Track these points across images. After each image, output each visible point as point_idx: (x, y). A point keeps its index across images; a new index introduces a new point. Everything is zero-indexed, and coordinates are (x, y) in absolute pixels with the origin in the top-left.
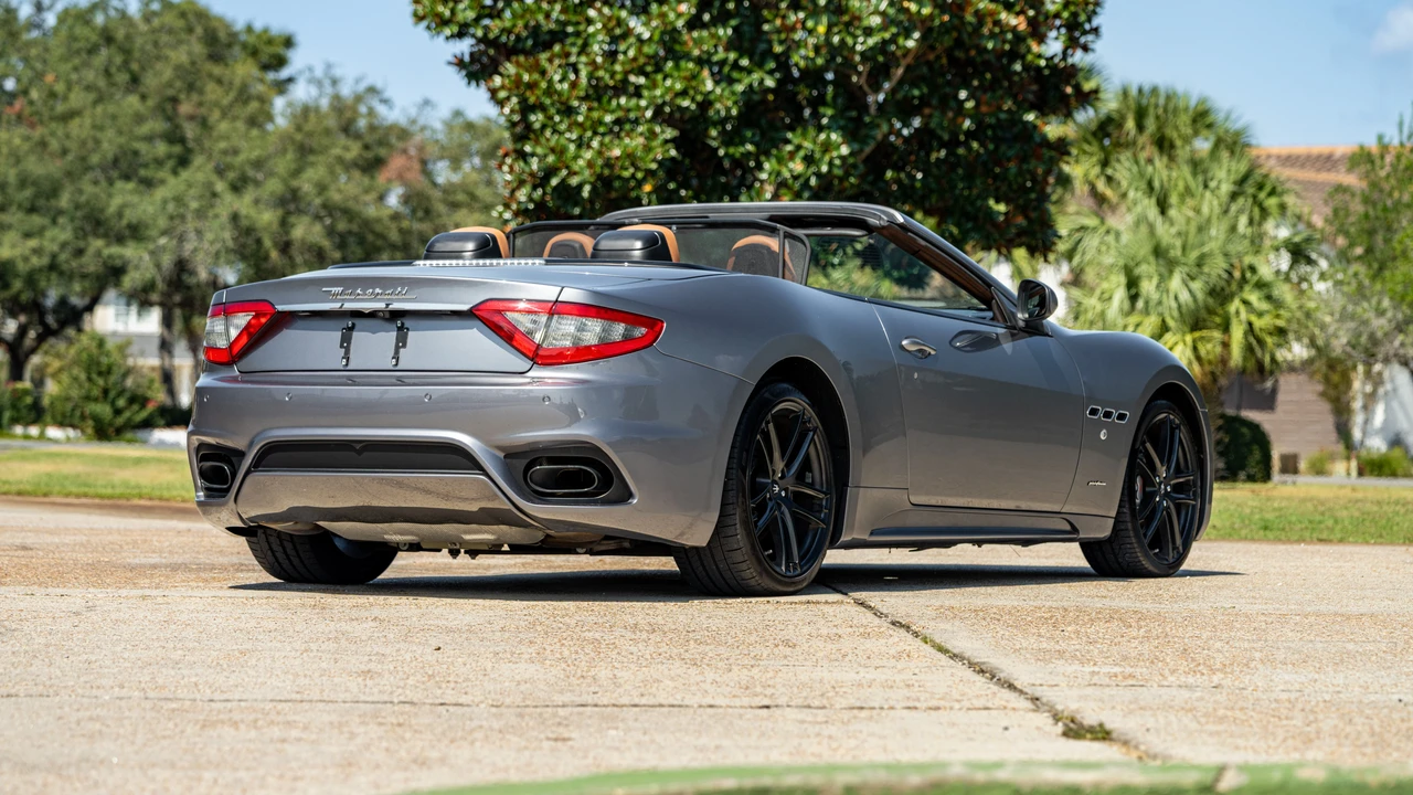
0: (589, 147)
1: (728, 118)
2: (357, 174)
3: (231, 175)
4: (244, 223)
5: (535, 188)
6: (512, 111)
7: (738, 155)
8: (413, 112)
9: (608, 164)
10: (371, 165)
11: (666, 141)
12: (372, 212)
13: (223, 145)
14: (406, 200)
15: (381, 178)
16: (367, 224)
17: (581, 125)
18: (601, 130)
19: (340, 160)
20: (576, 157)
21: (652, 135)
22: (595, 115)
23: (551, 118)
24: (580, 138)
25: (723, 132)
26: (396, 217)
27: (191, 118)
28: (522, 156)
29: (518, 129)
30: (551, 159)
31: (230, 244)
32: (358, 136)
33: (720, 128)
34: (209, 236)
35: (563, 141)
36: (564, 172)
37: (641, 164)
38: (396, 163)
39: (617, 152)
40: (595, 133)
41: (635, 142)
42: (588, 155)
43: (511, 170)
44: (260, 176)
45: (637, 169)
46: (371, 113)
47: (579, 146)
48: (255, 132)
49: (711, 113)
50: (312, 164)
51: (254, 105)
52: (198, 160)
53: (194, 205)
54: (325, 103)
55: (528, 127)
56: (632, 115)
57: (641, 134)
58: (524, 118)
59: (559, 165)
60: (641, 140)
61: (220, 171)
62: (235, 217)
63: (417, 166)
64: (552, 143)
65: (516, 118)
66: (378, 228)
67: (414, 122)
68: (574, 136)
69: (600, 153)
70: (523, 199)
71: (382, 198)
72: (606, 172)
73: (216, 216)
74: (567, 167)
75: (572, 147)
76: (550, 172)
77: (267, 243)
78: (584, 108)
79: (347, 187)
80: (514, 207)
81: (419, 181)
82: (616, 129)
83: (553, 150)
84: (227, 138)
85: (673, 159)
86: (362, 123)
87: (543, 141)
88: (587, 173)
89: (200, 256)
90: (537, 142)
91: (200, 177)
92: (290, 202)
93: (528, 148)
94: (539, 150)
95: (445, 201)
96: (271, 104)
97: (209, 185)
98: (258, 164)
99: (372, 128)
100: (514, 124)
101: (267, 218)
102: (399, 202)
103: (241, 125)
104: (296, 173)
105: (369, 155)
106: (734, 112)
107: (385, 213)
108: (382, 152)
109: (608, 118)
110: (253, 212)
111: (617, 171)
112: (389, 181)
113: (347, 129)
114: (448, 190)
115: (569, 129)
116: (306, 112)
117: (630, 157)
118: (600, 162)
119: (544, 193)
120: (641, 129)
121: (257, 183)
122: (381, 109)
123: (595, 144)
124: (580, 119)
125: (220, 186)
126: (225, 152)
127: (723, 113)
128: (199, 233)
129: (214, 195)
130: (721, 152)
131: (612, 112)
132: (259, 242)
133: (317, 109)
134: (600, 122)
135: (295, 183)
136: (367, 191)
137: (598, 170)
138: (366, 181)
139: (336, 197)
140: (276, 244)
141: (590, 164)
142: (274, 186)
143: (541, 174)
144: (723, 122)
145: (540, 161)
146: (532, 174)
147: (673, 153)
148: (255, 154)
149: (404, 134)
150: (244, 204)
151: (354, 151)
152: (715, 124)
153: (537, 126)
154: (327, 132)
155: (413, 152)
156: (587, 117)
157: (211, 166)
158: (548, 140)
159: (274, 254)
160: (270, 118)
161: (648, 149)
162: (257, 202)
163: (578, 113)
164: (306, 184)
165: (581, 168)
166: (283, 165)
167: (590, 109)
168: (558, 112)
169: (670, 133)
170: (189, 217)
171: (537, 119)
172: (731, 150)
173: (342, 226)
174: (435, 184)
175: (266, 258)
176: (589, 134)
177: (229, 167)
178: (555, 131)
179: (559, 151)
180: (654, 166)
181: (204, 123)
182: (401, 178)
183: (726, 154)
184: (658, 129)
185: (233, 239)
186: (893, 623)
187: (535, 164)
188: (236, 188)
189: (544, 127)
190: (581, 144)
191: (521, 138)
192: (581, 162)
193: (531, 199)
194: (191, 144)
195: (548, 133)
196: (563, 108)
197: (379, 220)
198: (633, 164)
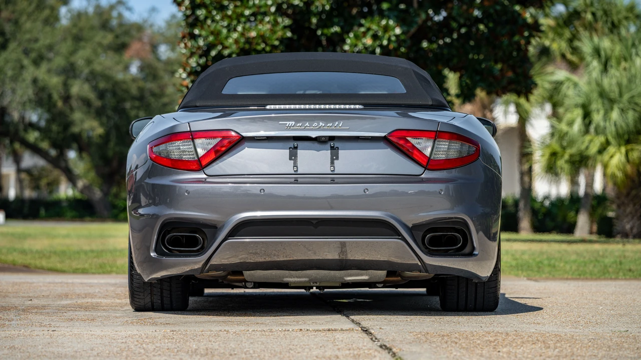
0: (235, 30)
1: (324, 11)
2: (111, 54)
3: (33, 55)
4: (41, 84)
5: (201, 56)
6: (186, 8)
7: (329, 35)
8: (145, 15)
9: (249, 41)
10: (120, 48)
11: (285, 27)
12: (120, 76)
13: (28, 36)
14: (141, 69)
15: (127, 55)
16: (116, 84)
17: (230, 17)
18: (243, 20)
19: (100, 44)
20: (227, 38)
21: (276, 23)
22: (239, 10)
23: (210, 12)
24: (229, 25)
25: (320, 20)
26: (134, 80)
27: (9, 20)
28: (193, 37)
29: (191, 20)
30: (211, 38)
31: (32, 97)
32: (111, 30)
33: (318, 17)
34: (19, 92)
35: (219, 27)
36: (220, 47)
37: (269, 42)
38: (135, 46)
39: (253, 34)
40: (239, 22)
41: (265, 28)
42: (235, 35)
43: (186, 47)
44: (51, 55)
45: (267, 44)
46: (120, 16)
47: (229, 31)
48: (48, 29)
49: (313, 8)
50: (84, 48)
51: (47, 12)
52: (12, 45)
53: (10, 73)
54: (91, 10)
55: (197, 19)
56: (262, 10)
57: (269, 22)
58: (193, 13)
59: (216, 42)
60: (268, 26)
61: (26, 52)
62: (35, 81)
63: (148, 48)
64: (212, 28)
65: (189, 12)
66: (124, 87)
67: (145, 21)
68: (225, 23)
69: (242, 34)
70: (194, 65)
71: (127, 68)
72: (247, 46)
73: (24, 80)
74: (222, 44)
75: (225, 31)
76: (211, 47)
77: (55, 96)
78: (231, 7)
79: (105, 62)
80: (188, 69)
81: (150, 57)
82: (252, 19)
83: (212, 33)
84: (30, 31)
85: (289, 38)
86: (114, 22)
87: (206, 27)
88: (234, 47)
89: (14, 105)
90: (202, 28)
91: (14, 56)
92: (69, 72)
93: (197, 32)
94: (204, 33)
95: (166, 71)
96: (58, 11)
97: (19, 61)
98: (50, 48)
99: (121, 25)
100: (187, 17)
101: (55, 81)
102: (138, 70)
103: (39, 24)
104: (73, 52)
105: (119, 41)
106: (327, 7)
107: (128, 77)
108: (125, 39)
109: (247, 12)
110: (46, 77)
111: (254, 46)
112: (132, 58)
113: (105, 26)
114: (169, 62)
115: (222, 19)
116: (79, 16)
117: (262, 37)
118: (243, 40)
119: (207, 60)
120: (267, 19)
121: (49, 60)
122: (127, 15)
123: (240, 28)
124: (229, 13)
125: (26, 62)
126: (29, 41)
127: (320, 9)
128: (14, 91)
129: (22, 67)
130: (319, 32)
131: (250, 8)
132: (50, 97)
133: (86, 13)
134: (242, 15)
135: (73, 59)
136: (118, 63)
137: (241, 45)
138: (116, 57)
139: (97, 67)
140: (61, 97)
141: (236, 41)
142: (59, 61)
143: (205, 48)
144: (319, 14)
145: (204, 40)
146: (199, 48)
147: (289, 34)
148: (48, 41)
149: (139, 28)
150: (41, 73)
151: (108, 38)
152: (315, 15)
153: (202, 18)
154: (92, 28)
155: (146, 39)
156: (234, 12)
157: (20, 50)
158: (209, 26)
159: (60, 104)
160: (57, 19)
161: (273, 31)
162: (49, 71)
163: (228, 9)
164: (79, 59)
165: (231, 44)
166: (65, 48)
167: (236, 6)
168: (215, 8)
169: (288, 22)
170: (7, 81)
171: (201, 13)
172: (326, 31)
173: (102, 85)
174: (158, 59)
175: (55, 105)
176: (235, 22)
177: (32, 50)
178: (213, 21)
179: (216, 34)
180: (277, 43)
181: (16, 23)
182: (138, 55)
183: (322, 34)
184: (280, 20)
185: (34, 94)
186: (381, 346)
187: (201, 42)
188: (37, 62)
189: (206, 18)
190: (231, 29)
191: (192, 25)
192: (231, 41)
193: (199, 65)
194: (8, 36)
195: (209, 22)
196: (218, 6)
197: (124, 82)
198: (264, 42)
